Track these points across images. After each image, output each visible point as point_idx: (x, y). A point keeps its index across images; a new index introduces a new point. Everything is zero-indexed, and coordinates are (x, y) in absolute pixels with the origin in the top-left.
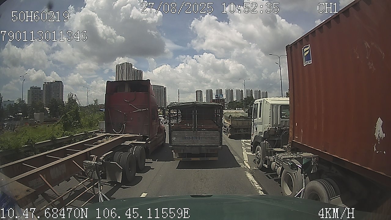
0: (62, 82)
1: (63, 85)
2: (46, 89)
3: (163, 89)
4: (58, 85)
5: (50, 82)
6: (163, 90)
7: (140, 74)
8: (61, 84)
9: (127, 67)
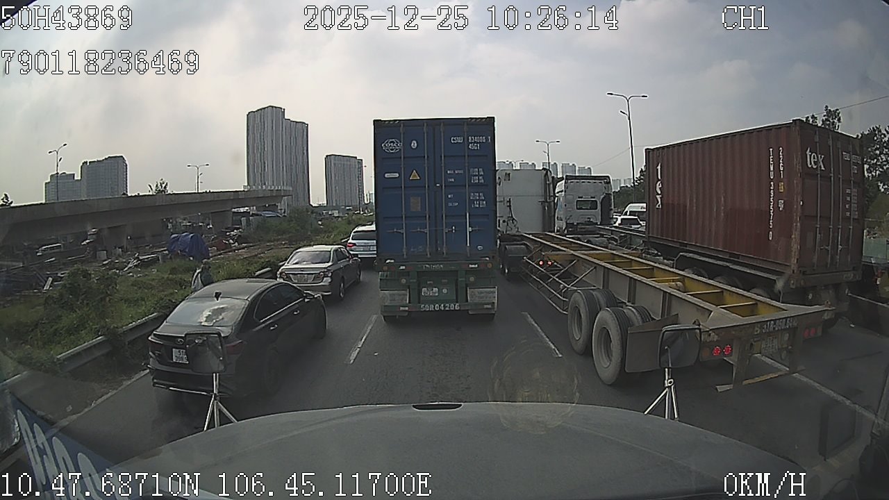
0: (124, 159)
1: (126, 165)
2: (88, 177)
3: (355, 162)
4: (116, 165)
5: (96, 160)
6: (355, 165)
7: (301, 131)
8: (122, 163)
9: (272, 116)
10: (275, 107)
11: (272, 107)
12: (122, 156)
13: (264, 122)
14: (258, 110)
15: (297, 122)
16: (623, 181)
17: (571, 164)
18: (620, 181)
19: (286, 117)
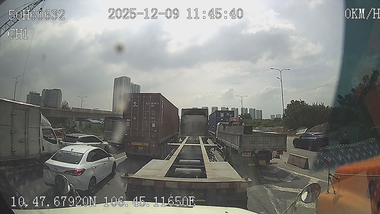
1: (62, 94)
2: (45, 96)
5: (49, 89)
7: (137, 89)
8: (60, 93)
9: (125, 81)
10: (127, 77)
11: (125, 77)
12: (60, 90)
13: (121, 83)
14: (120, 78)
15: (135, 85)
16: (275, 116)
17: (253, 109)
18: (274, 115)
19: (131, 82)
